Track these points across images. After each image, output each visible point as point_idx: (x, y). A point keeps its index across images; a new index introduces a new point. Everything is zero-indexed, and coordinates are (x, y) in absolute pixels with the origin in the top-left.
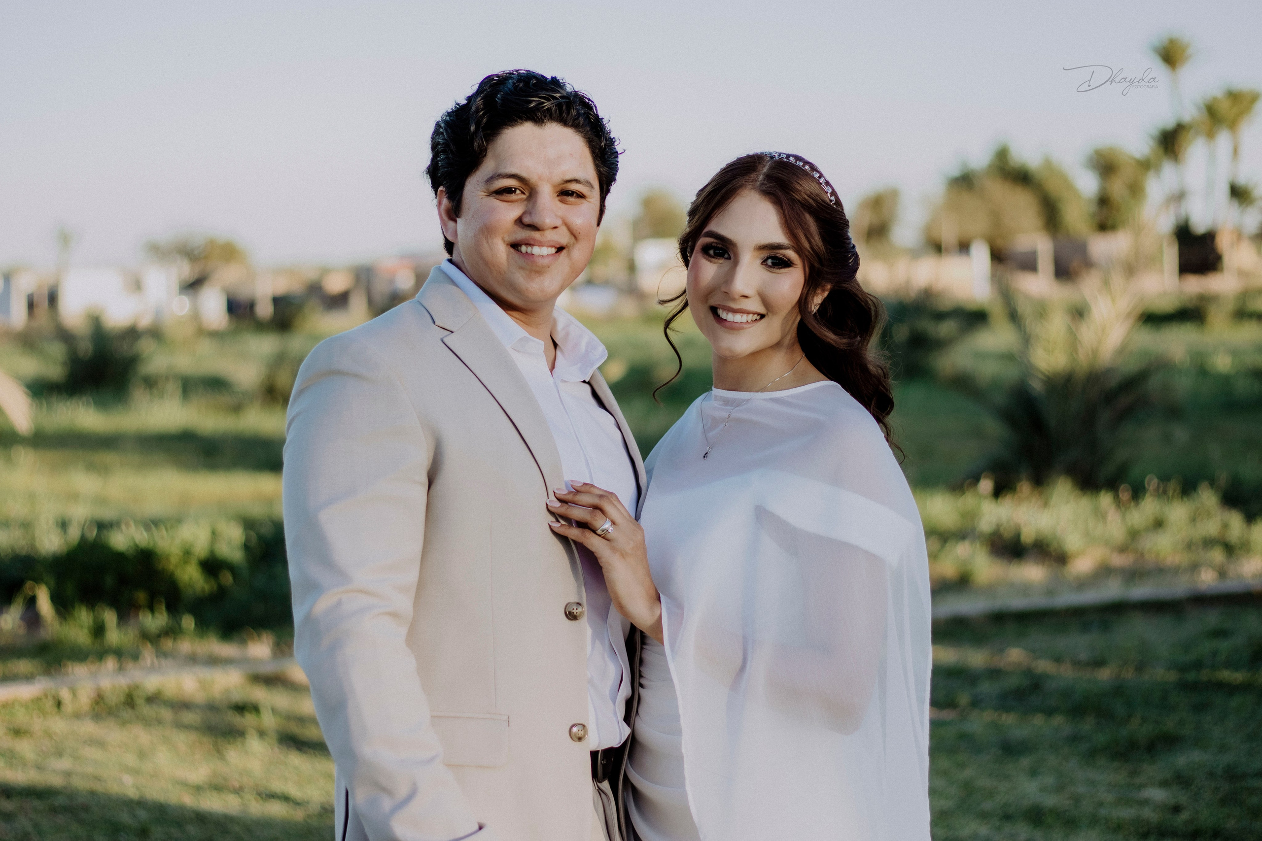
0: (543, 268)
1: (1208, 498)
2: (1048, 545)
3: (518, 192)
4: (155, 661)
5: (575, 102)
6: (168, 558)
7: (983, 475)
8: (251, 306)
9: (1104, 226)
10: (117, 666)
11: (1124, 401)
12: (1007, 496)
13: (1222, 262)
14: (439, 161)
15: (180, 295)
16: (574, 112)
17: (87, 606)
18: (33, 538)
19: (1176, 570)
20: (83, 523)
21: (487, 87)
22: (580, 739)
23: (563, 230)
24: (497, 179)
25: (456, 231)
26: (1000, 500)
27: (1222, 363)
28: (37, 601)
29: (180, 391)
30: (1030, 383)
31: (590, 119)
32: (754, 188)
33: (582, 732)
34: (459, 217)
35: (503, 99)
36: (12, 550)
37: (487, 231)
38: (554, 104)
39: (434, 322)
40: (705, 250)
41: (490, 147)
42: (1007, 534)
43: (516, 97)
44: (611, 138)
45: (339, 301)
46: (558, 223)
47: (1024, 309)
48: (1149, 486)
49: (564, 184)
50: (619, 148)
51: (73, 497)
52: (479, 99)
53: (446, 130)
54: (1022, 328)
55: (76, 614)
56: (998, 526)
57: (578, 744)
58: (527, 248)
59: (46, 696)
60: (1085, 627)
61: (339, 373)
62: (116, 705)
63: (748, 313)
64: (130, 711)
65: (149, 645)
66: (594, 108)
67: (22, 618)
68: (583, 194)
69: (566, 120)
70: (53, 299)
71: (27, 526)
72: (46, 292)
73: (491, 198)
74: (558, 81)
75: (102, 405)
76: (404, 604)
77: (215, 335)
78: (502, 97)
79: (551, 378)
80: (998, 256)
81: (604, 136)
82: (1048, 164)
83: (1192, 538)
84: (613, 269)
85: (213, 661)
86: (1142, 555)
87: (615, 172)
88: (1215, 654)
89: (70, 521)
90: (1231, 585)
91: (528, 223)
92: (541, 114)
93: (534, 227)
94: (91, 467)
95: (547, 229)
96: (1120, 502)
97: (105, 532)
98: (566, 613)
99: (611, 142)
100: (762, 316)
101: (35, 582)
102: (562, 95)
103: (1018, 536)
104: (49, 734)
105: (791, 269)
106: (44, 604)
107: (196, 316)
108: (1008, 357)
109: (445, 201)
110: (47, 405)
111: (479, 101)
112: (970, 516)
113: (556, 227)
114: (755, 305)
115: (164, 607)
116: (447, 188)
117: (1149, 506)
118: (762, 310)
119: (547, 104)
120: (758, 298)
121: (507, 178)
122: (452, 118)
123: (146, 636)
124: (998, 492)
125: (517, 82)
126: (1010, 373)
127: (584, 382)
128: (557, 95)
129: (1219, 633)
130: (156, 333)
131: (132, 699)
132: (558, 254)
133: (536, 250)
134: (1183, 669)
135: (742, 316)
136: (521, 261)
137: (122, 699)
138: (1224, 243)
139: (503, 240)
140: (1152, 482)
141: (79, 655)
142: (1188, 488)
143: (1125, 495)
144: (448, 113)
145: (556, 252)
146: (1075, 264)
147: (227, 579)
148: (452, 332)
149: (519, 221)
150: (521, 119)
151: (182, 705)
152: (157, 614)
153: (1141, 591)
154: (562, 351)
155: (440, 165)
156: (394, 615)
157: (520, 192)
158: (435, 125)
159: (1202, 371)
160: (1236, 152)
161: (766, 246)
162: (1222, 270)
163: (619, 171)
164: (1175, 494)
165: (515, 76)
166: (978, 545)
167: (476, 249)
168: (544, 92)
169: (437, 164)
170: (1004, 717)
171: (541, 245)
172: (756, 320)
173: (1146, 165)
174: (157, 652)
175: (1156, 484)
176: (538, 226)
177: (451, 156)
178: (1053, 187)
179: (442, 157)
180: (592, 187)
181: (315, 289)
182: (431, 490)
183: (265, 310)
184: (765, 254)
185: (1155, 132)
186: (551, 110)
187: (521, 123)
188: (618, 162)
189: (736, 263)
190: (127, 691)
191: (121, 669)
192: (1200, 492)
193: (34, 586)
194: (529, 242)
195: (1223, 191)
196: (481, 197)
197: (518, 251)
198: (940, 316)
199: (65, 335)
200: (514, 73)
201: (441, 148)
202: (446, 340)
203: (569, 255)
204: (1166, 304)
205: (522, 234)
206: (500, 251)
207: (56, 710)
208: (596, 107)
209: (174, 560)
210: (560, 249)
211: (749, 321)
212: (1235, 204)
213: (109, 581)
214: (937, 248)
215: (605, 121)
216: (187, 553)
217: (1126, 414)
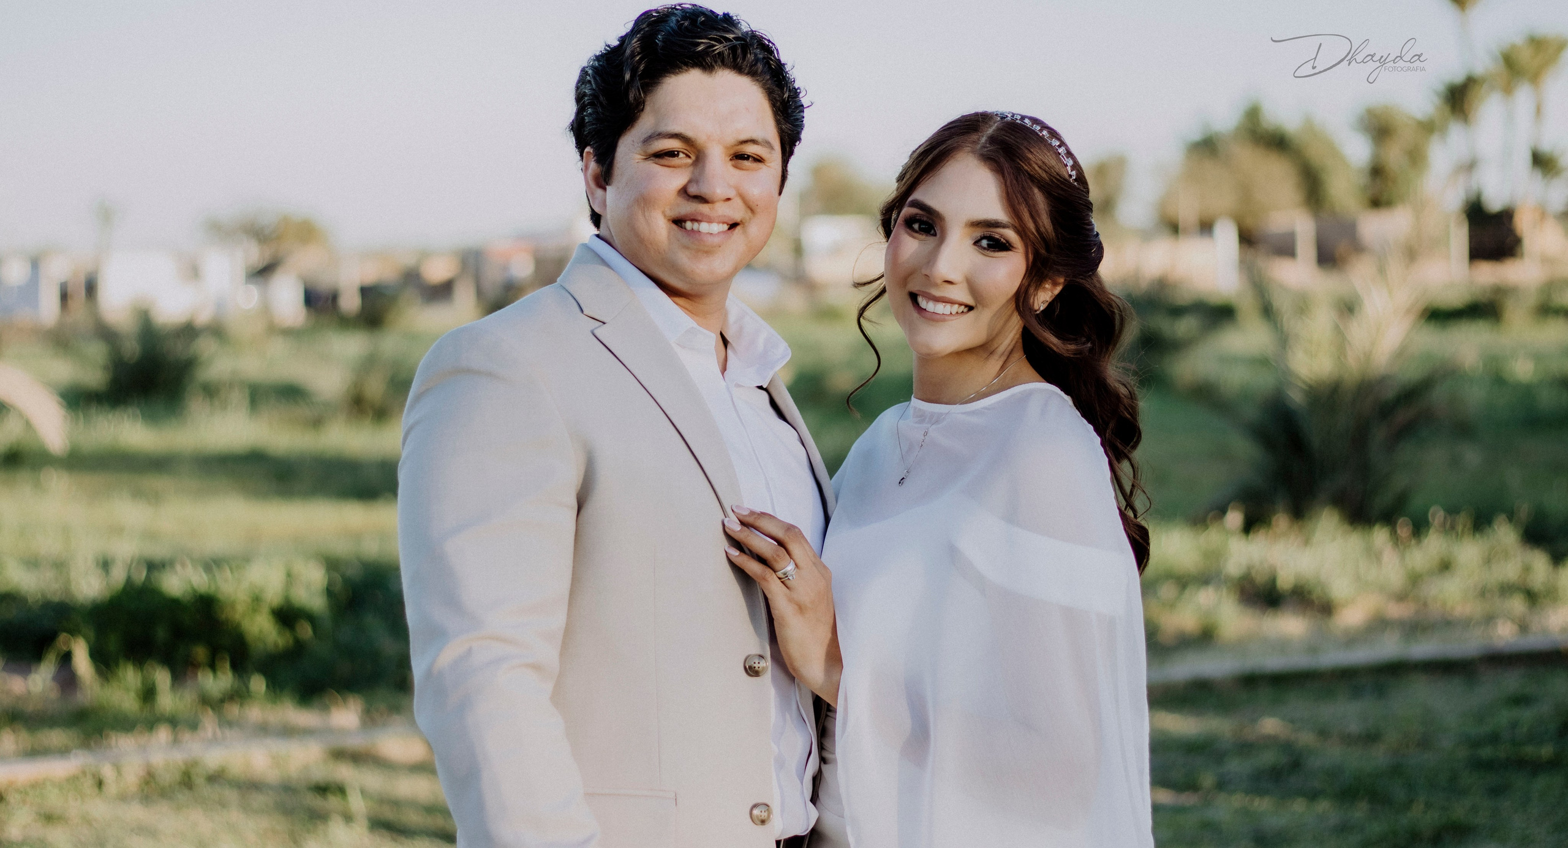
0: (712, 247)
1: (1505, 534)
2: (1310, 592)
3: (681, 155)
4: (218, 730)
5: (752, 45)
6: (233, 605)
7: (1231, 505)
8: (333, 298)
9: (1377, 203)
10: (171, 738)
11: (1402, 416)
12: (1260, 532)
13: (1521, 247)
14: (585, 116)
15: (246, 284)
16: (750, 57)
17: (134, 665)
18: (68, 582)
19: (1466, 623)
20: (129, 562)
21: (644, 26)
22: (763, 822)
23: (737, 202)
24: (657, 139)
25: (605, 201)
26: (1251, 536)
27: (1523, 370)
28: (73, 657)
29: (247, 402)
30: (1288, 393)
31: (770, 65)
32: (973, 152)
33: (766, 814)
34: (610, 185)
35: (664, 41)
36: (43, 595)
37: (644, 201)
38: (727, 48)
39: (582, 311)
40: (909, 223)
41: (648, 98)
42: (1260, 579)
43: (679, 39)
44: (795, 88)
45: (442, 291)
46: (731, 193)
47: (1282, 303)
48: (1434, 520)
49: (738, 145)
50: (805, 101)
51: (117, 530)
52: (635, 40)
53: (594, 78)
54: (1279, 326)
55: (120, 673)
56: (1249, 568)
57: (761, 828)
58: (693, 224)
59: (84, 773)
60: (1357, 693)
61: (469, 371)
62: (170, 786)
63: (952, 302)
64: (186, 792)
65: (210, 712)
66: (775, 52)
67: (55, 679)
68: (761, 157)
69: (741, 66)
70: (91, 288)
71: (60, 565)
72: (82, 280)
73: (649, 162)
74: (731, 18)
75: (152, 418)
76: (549, 654)
77: (289, 333)
78: (663, 39)
79: (723, 383)
80: (1247, 239)
81: (787, 86)
82: (1309, 125)
83: (1486, 584)
84: (776, 252)
85: (288, 732)
86: (1425, 604)
87: (799, 130)
88: (1514, 725)
89: (113, 560)
90: (1534, 641)
91: (695, 194)
92: (711, 59)
93: (701, 199)
94: (138, 494)
95: (718, 201)
96: (1397, 539)
97: (156, 574)
98: (745, 668)
99: (795, 93)
100: (970, 308)
101: (70, 634)
102: (737, 36)
103: (1273, 580)
104: (87, 821)
105: (1010, 253)
106: (82, 661)
107: (266, 309)
108: (1262, 362)
109: (593, 165)
110: (84, 417)
111: (635, 42)
112: (1215, 556)
113: (729, 199)
114: (960, 294)
115: (228, 665)
116: (595, 149)
117: (1434, 545)
118: (970, 301)
119: (719, 48)
120: (965, 285)
121: (669, 138)
122: (601, 63)
123: (206, 701)
124: (1250, 526)
125: (682, 20)
126: (1263, 382)
127: (761, 388)
128: (731, 36)
129: (1520, 700)
130: (217, 331)
131: (189, 778)
132: (730, 231)
133: (704, 227)
134: (1475, 743)
135: (945, 306)
136: (685, 240)
137: (178, 777)
138: (1524, 224)
139: (664, 213)
140: (1437, 515)
141: (125, 724)
142: (1481, 522)
143: (1404, 529)
144: (596, 56)
145: (729, 229)
146: (1342, 247)
147: (306, 631)
148: (604, 323)
149: (684, 192)
150: (686, 64)
151: (249, 786)
152: (219, 673)
153: (1424, 649)
154: (733, 348)
155: (587, 121)
156: (536, 667)
157: (684, 156)
158: (579, 71)
159: (1498, 379)
160: (1539, 111)
161: (981, 223)
162: (1522, 255)
163: (804, 129)
164: (1466, 530)
165: (678, 11)
166: (1225, 591)
167: (630, 225)
168: (715, 32)
169: (583, 119)
170: (1257, 802)
171: (710, 221)
172: (963, 312)
173: (1428, 128)
174: (220, 721)
175: (1442, 519)
176: (707, 197)
177: (601, 110)
178: (1315, 154)
179: (590, 111)
180: (772, 148)
181: (412, 278)
182: (580, 516)
183: (350, 303)
184: (978, 233)
185: (1441, 88)
186: (723, 54)
187: (686, 71)
188: (803, 117)
189: (942, 240)
190: (183, 767)
191: (176, 741)
192: (1496, 527)
193: (69, 639)
194: (695, 218)
195: (1524, 159)
196: (637, 161)
197: (682, 227)
198: (1177, 311)
199: (106, 334)
200: (678, 7)
201: (588, 100)
202: (597, 332)
203: (745, 232)
204: (1454, 297)
205: (687, 208)
206: (659, 228)
207: (96, 790)
208: (777, 50)
209: (240, 608)
210: (733, 226)
211: (954, 313)
212: (1538, 175)
213: (161, 633)
214: (1174, 228)
215: (788, 68)
216: (257, 600)
217: (1406, 432)
